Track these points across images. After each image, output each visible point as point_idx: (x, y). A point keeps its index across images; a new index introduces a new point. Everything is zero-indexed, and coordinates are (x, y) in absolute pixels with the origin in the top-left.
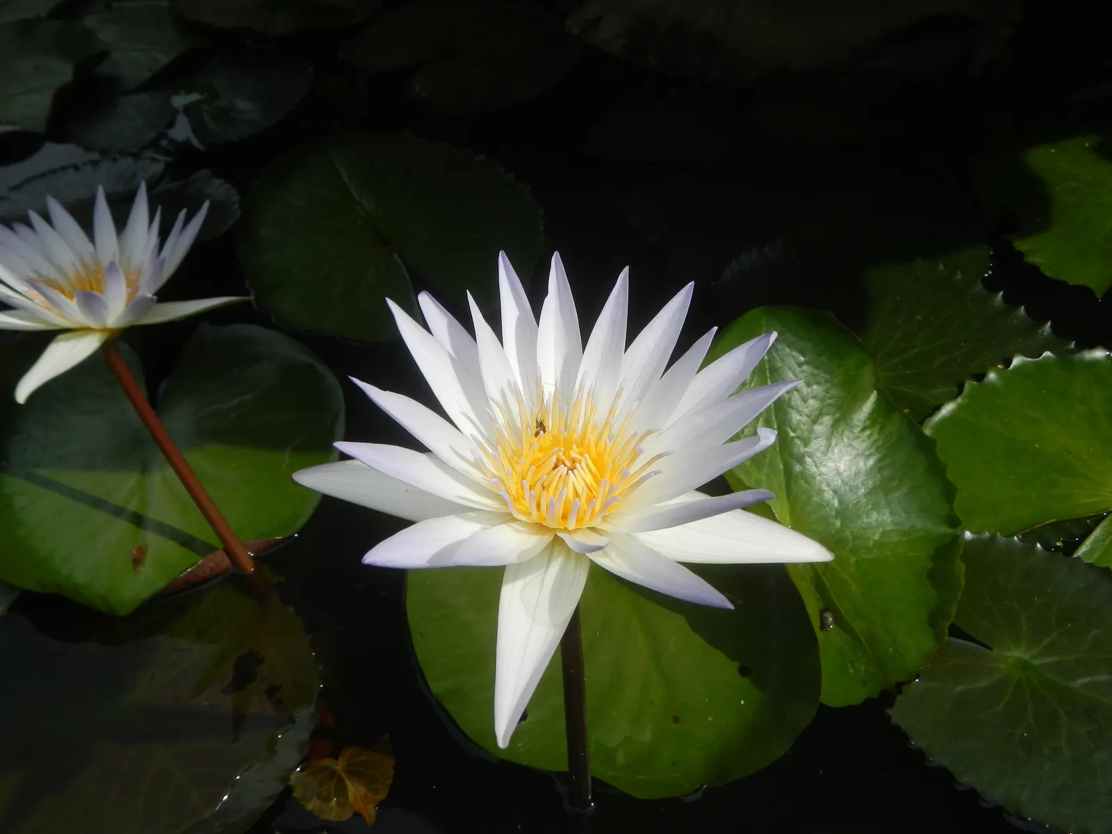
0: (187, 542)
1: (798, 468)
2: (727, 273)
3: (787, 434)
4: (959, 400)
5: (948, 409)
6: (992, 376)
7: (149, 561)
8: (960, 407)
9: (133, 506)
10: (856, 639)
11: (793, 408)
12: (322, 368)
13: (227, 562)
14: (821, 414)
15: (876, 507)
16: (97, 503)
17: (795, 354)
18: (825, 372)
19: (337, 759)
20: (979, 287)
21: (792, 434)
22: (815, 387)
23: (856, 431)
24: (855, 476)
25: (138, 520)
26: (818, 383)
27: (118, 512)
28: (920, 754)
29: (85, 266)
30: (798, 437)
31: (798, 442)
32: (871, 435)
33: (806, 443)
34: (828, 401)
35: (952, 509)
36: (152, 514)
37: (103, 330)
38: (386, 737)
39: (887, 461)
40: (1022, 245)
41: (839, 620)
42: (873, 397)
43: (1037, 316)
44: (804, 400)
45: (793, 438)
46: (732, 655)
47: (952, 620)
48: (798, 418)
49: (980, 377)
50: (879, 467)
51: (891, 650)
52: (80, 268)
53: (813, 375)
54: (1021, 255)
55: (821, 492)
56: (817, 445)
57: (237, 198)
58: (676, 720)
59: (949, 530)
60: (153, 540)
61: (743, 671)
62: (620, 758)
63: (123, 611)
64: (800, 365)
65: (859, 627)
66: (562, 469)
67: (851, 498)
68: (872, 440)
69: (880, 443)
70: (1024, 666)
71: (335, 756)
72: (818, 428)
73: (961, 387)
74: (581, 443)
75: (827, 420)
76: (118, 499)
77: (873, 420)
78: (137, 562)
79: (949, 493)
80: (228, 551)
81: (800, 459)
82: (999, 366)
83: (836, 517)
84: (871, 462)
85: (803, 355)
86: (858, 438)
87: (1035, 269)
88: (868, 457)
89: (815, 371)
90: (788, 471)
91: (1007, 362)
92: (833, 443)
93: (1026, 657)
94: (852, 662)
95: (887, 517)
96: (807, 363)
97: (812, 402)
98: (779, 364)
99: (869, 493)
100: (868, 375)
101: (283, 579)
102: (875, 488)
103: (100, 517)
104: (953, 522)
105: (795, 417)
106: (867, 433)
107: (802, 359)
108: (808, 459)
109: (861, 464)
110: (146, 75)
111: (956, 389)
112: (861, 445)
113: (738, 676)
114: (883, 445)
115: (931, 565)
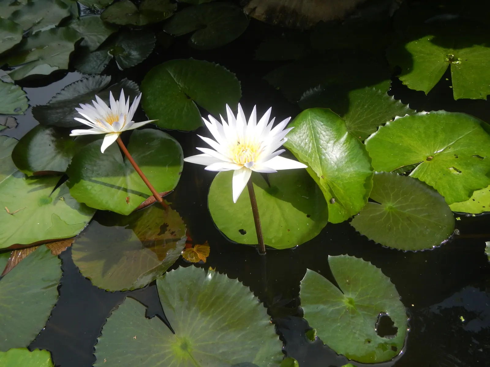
0: (141, 195)
1: (323, 157)
2: (302, 98)
3: (319, 147)
4: (377, 132)
5: (373, 135)
6: (388, 123)
7: (131, 201)
8: (377, 134)
9: (123, 186)
10: (342, 205)
11: (320, 139)
12: (174, 140)
13: (155, 199)
14: (330, 140)
15: (348, 167)
16: (112, 186)
17: (320, 122)
18: (330, 127)
19: (194, 248)
20: (387, 94)
21: (321, 147)
22: (327, 132)
23: (341, 144)
24: (342, 158)
25: (126, 190)
26: (328, 131)
27: (119, 188)
28: (358, 233)
29: (109, 115)
30: (323, 148)
31: (323, 149)
32: (346, 145)
33: (325, 150)
34: (332, 136)
35: (371, 165)
36: (129, 188)
37: (118, 133)
38: (207, 242)
39: (351, 153)
40: (402, 79)
41: (336, 200)
42: (347, 133)
43: (405, 103)
44: (324, 136)
45: (321, 148)
46: (305, 212)
47: (369, 197)
48: (323, 142)
49: (384, 124)
50: (349, 155)
51: (352, 207)
52: (108, 116)
53: (326, 128)
54: (402, 82)
55: (331, 164)
56: (330, 150)
57: (137, 87)
58: (289, 230)
59: (370, 172)
60: (130, 195)
61: (308, 216)
62: (273, 241)
63: (127, 214)
64: (322, 126)
65: (342, 202)
66: (244, 152)
67: (340, 165)
68: (347, 147)
69: (349, 148)
70: (391, 208)
71: (193, 247)
72: (329, 145)
73: (378, 128)
74: (248, 146)
75: (332, 142)
76: (118, 184)
77: (346, 141)
78: (127, 201)
79: (370, 160)
80: (154, 196)
81: (324, 155)
82: (391, 120)
83: (336, 171)
84: (346, 153)
85: (323, 123)
86: (342, 146)
87: (406, 86)
88: (345, 152)
89: (327, 127)
90: (320, 158)
91: (394, 119)
92: (334, 149)
93: (392, 205)
94: (340, 211)
95: (352, 169)
96: (324, 125)
97: (327, 137)
98: (315, 126)
99: (346, 163)
100: (343, 127)
101: (171, 203)
102: (348, 161)
103: (113, 190)
104: (372, 169)
105: (322, 142)
106: (345, 145)
107: (322, 124)
108: (326, 154)
109: (344, 155)
110: (98, 45)
111: (376, 129)
112: (343, 149)
113: (307, 217)
114: (350, 148)
115: (365, 182)
